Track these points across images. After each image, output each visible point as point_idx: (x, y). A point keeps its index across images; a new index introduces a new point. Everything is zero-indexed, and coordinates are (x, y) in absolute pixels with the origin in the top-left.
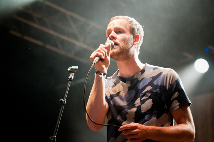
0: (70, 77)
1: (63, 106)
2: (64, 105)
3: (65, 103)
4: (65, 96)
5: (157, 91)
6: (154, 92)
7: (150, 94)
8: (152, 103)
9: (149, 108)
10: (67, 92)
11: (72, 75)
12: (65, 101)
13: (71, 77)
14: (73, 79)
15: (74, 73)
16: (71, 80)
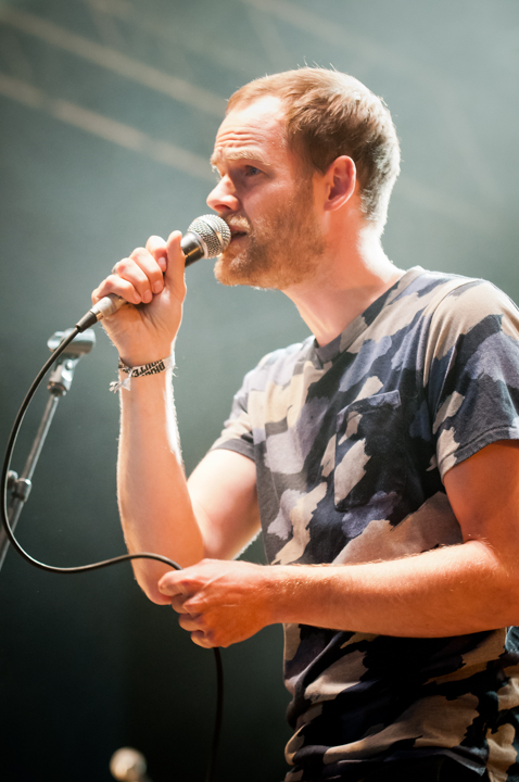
0: (55, 378)
1: (18, 503)
2: (22, 498)
3: (29, 490)
4: (30, 457)
5: (388, 399)
6: (373, 408)
7: (360, 416)
8: (365, 458)
9: (355, 483)
10: (40, 443)
11: (67, 369)
12: (28, 482)
13: (62, 379)
14: (68, 386)
15: (76, 361)
16: (58, 389)
